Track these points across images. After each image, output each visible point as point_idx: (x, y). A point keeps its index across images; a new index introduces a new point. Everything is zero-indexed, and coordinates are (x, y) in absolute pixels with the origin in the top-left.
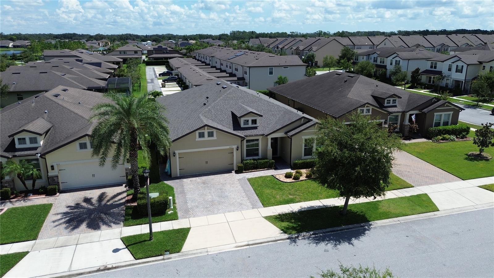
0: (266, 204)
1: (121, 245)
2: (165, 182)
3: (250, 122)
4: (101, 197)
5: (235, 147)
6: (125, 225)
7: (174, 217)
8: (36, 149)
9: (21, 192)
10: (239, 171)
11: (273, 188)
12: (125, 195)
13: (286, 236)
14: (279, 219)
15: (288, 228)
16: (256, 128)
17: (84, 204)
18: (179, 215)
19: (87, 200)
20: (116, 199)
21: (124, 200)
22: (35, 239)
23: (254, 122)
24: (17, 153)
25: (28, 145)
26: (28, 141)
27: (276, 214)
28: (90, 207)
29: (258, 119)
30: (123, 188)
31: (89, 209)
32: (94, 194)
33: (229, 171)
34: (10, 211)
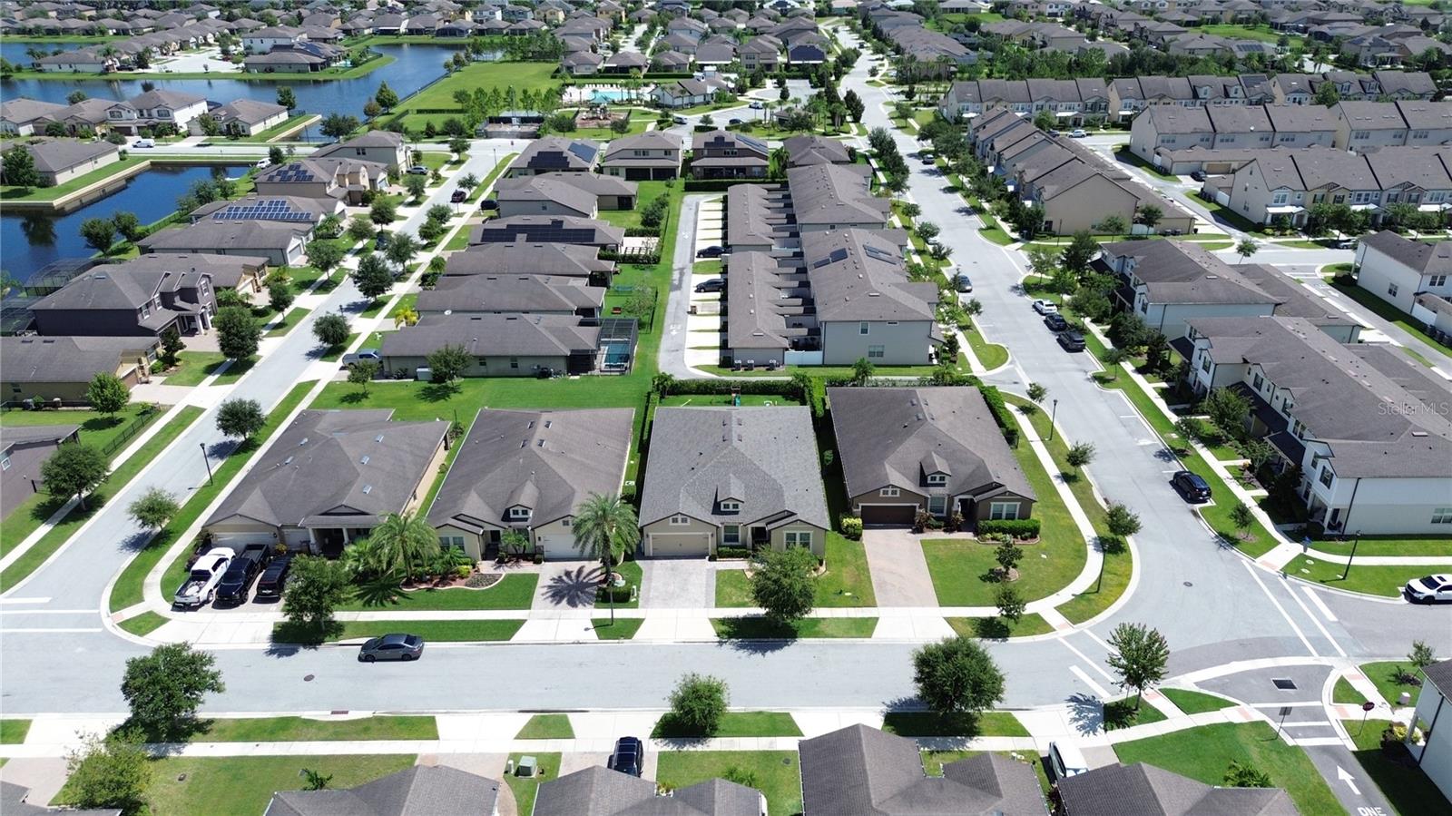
0: (719, 603)
1: (591, 626)
2: (637, 562)
3: (731, 506)
4: (580, 571)
5: (710, 534)
6: (596, 607)
7: (635, 605)
8: (526, 520)
9: (514, 556)
10: (712, 559)
11: (735, 587)
12: (599, 573)
13: (718, 639)
14: (723, 621)
15: (723, 632)
16: (737, 513)
17: (564, 578)
18: (640, 604)
19: (568, 574)
20: (591, 577)
21: (596, 580)
22: (530, 608)
23: (736, 506)
24: (512, 524)
25: (520, 516)
26: (520, 512)
27: (722, 617)
28: (570, 583)
29: (740, 504)
30: (597, 564)
31: (569, 586)
32: (574, 566)
33: (702, 557)
34: (509, 577)
